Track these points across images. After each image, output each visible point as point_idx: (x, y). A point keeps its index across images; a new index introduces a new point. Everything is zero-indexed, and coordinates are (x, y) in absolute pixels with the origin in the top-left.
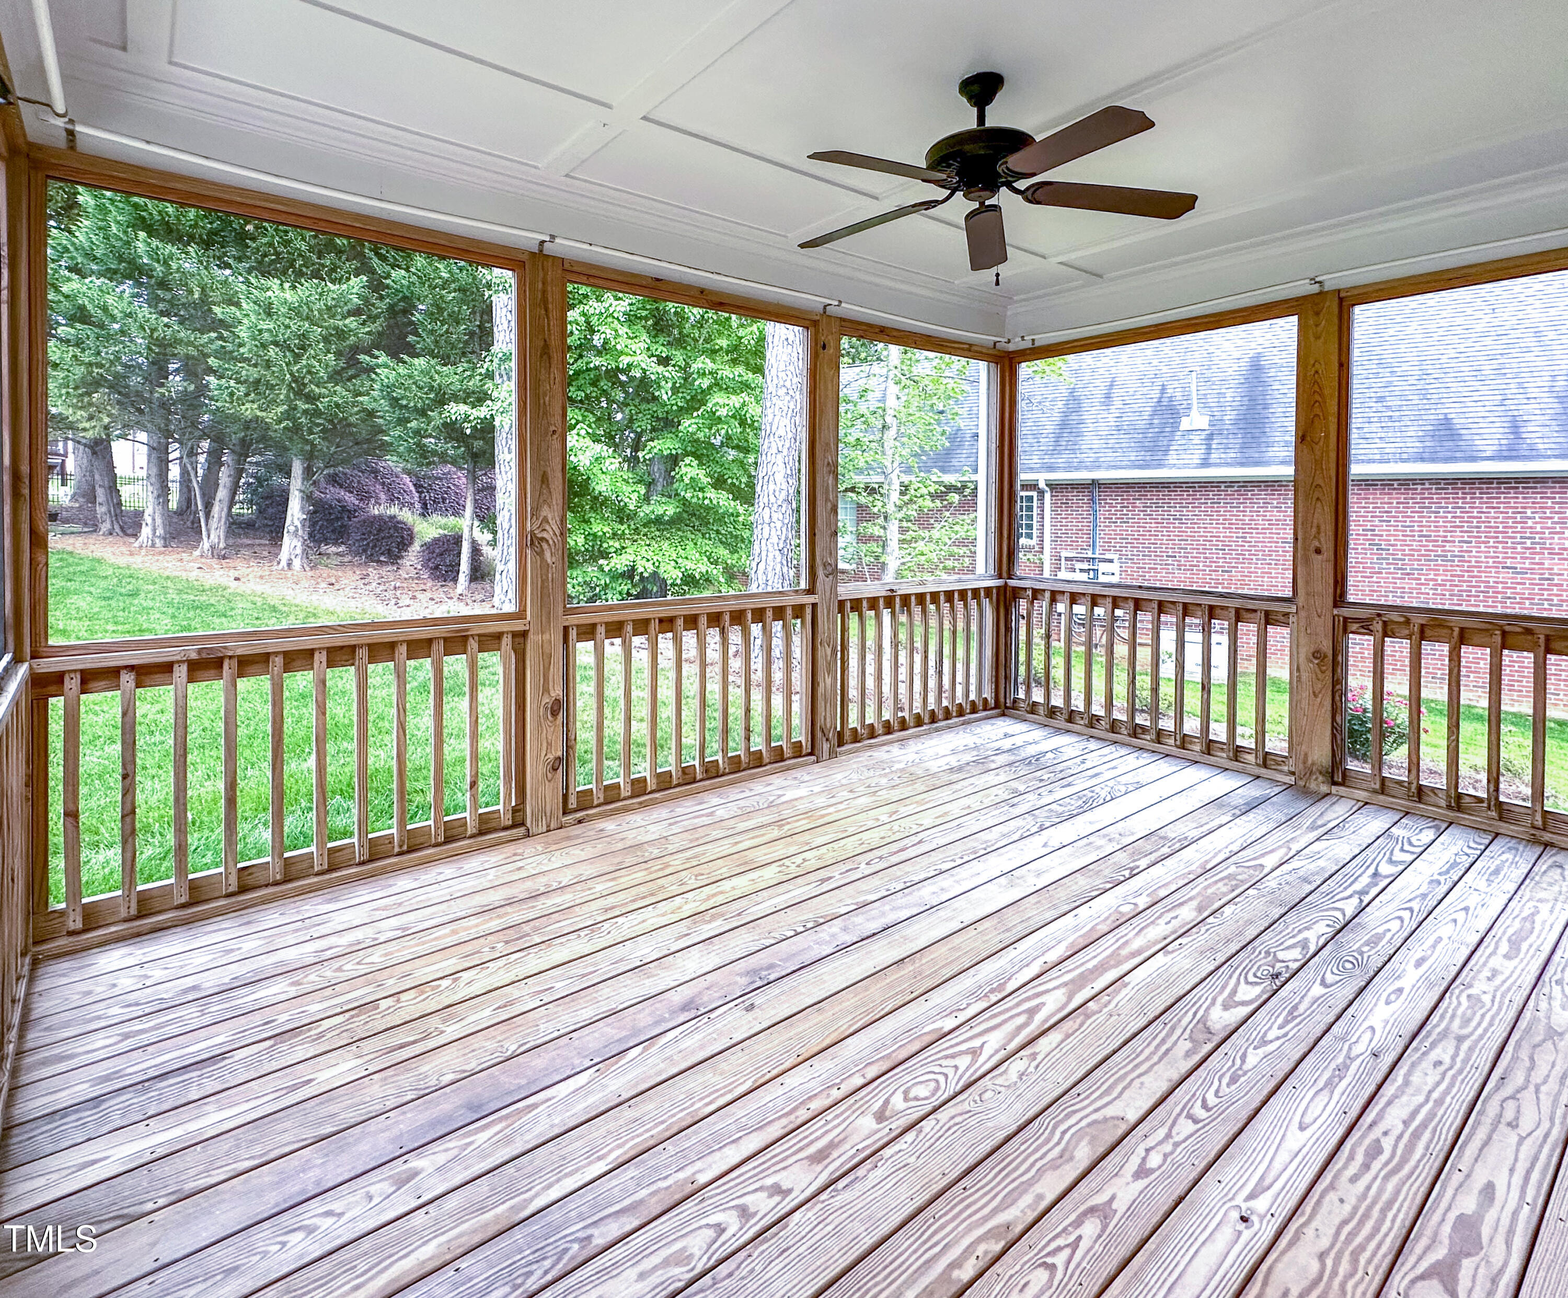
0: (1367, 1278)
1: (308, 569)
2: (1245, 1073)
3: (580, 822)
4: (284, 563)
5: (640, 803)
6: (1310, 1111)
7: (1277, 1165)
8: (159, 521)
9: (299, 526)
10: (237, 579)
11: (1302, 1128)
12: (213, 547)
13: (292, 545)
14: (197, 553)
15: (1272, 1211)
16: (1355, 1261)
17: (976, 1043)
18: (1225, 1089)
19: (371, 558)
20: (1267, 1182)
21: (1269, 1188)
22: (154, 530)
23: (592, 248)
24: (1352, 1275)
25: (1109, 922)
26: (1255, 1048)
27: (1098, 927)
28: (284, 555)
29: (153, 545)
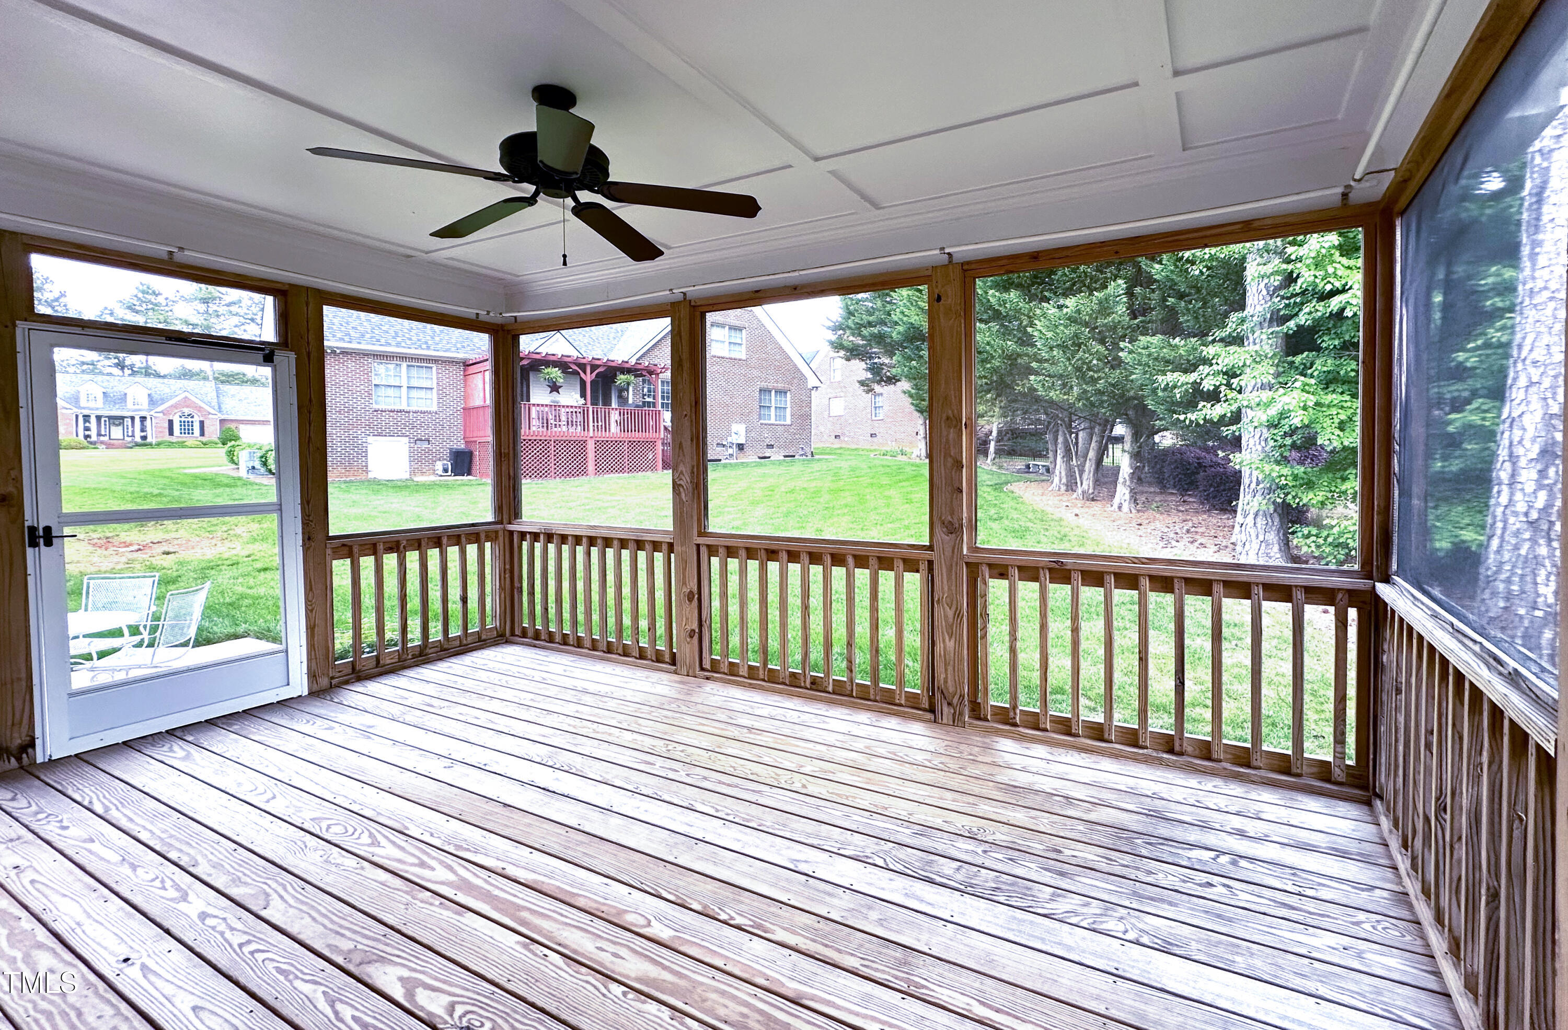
0: (25, 1016)
1: (1134, 511)
2: (290, 981)
3: (707, 679)
4: (1116, 506)
5: (750, 684)
6: (213, 1017)
7: (160, 983)
8: (1063, 474)
9: (1127, 478)
10: (1077, 515)
11: (195, 1009)
12: (1083, 492)
13: (1123, 492)
14: (1075, 495)
15: (122, 975)
16: (43, 1012)
17: (383, 842)
18: (270, 966)
19: (1214, 507)
20: (152, 978)
21: (145, 976)
22: (1060, 481)
23: (696, 288)
24: (35, 1007)
25: (595, 905)
26: (324, 993)
27: (581, 899)
28: (1116, 501)
29: (1059, 490)
